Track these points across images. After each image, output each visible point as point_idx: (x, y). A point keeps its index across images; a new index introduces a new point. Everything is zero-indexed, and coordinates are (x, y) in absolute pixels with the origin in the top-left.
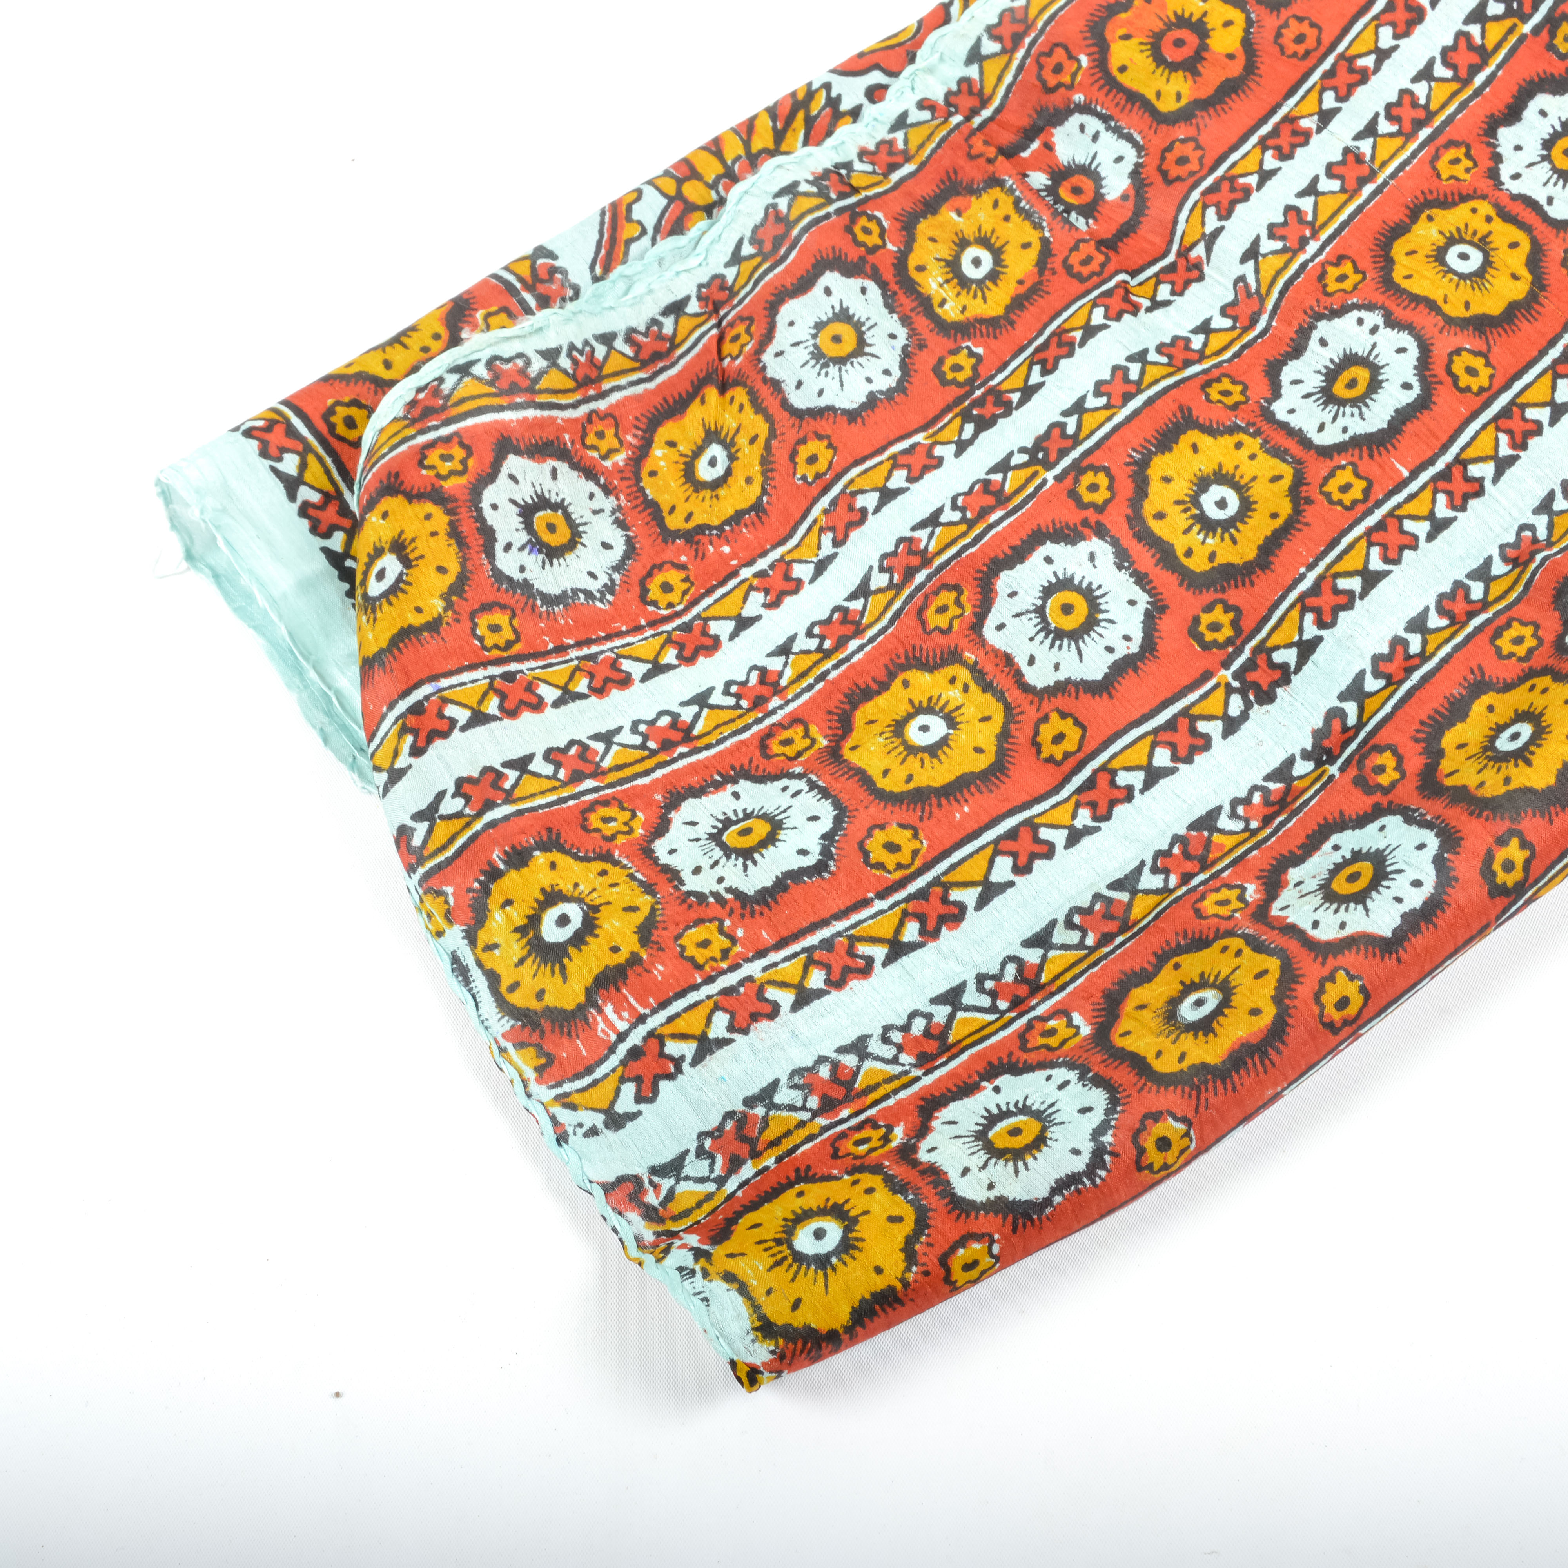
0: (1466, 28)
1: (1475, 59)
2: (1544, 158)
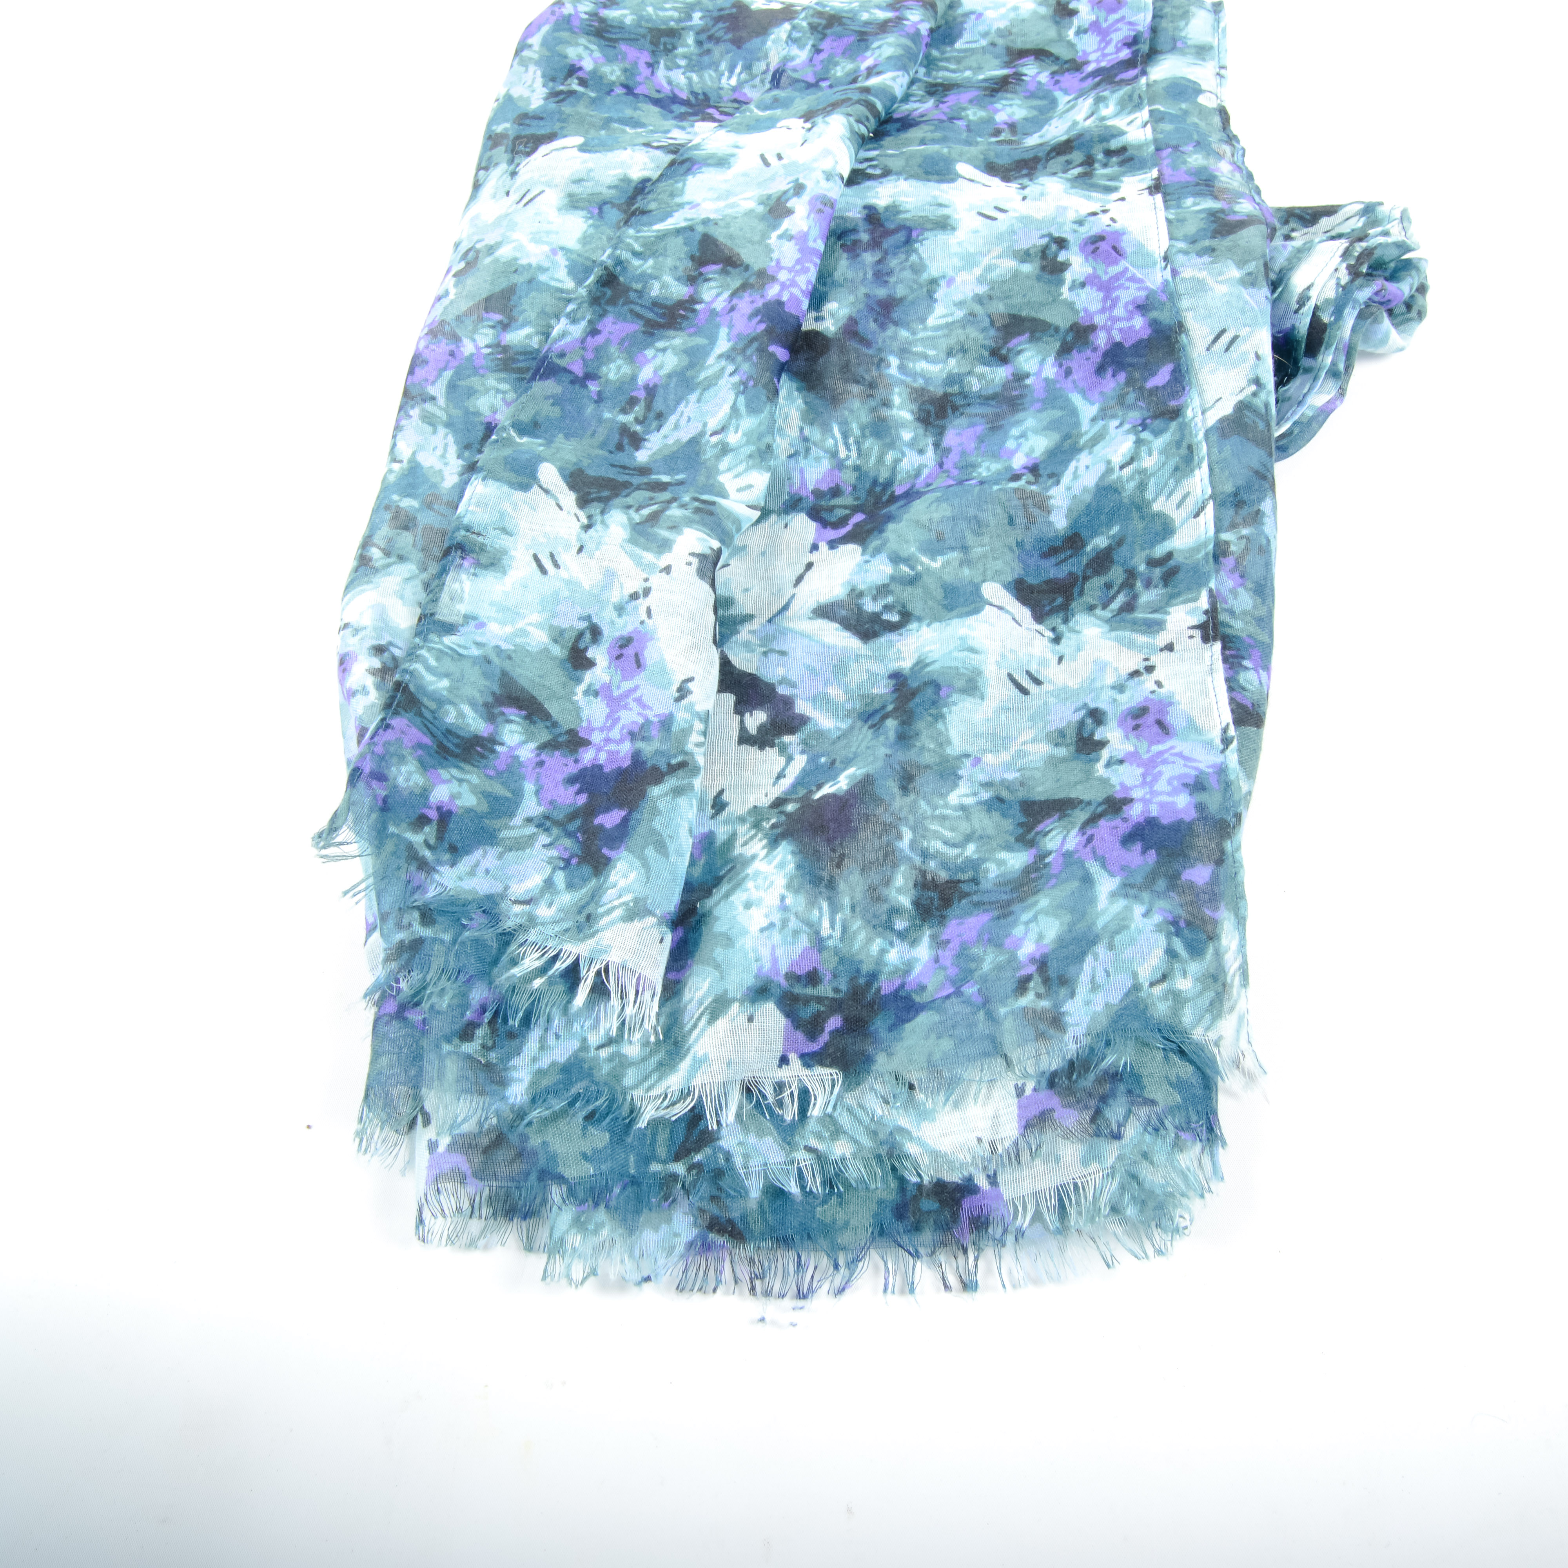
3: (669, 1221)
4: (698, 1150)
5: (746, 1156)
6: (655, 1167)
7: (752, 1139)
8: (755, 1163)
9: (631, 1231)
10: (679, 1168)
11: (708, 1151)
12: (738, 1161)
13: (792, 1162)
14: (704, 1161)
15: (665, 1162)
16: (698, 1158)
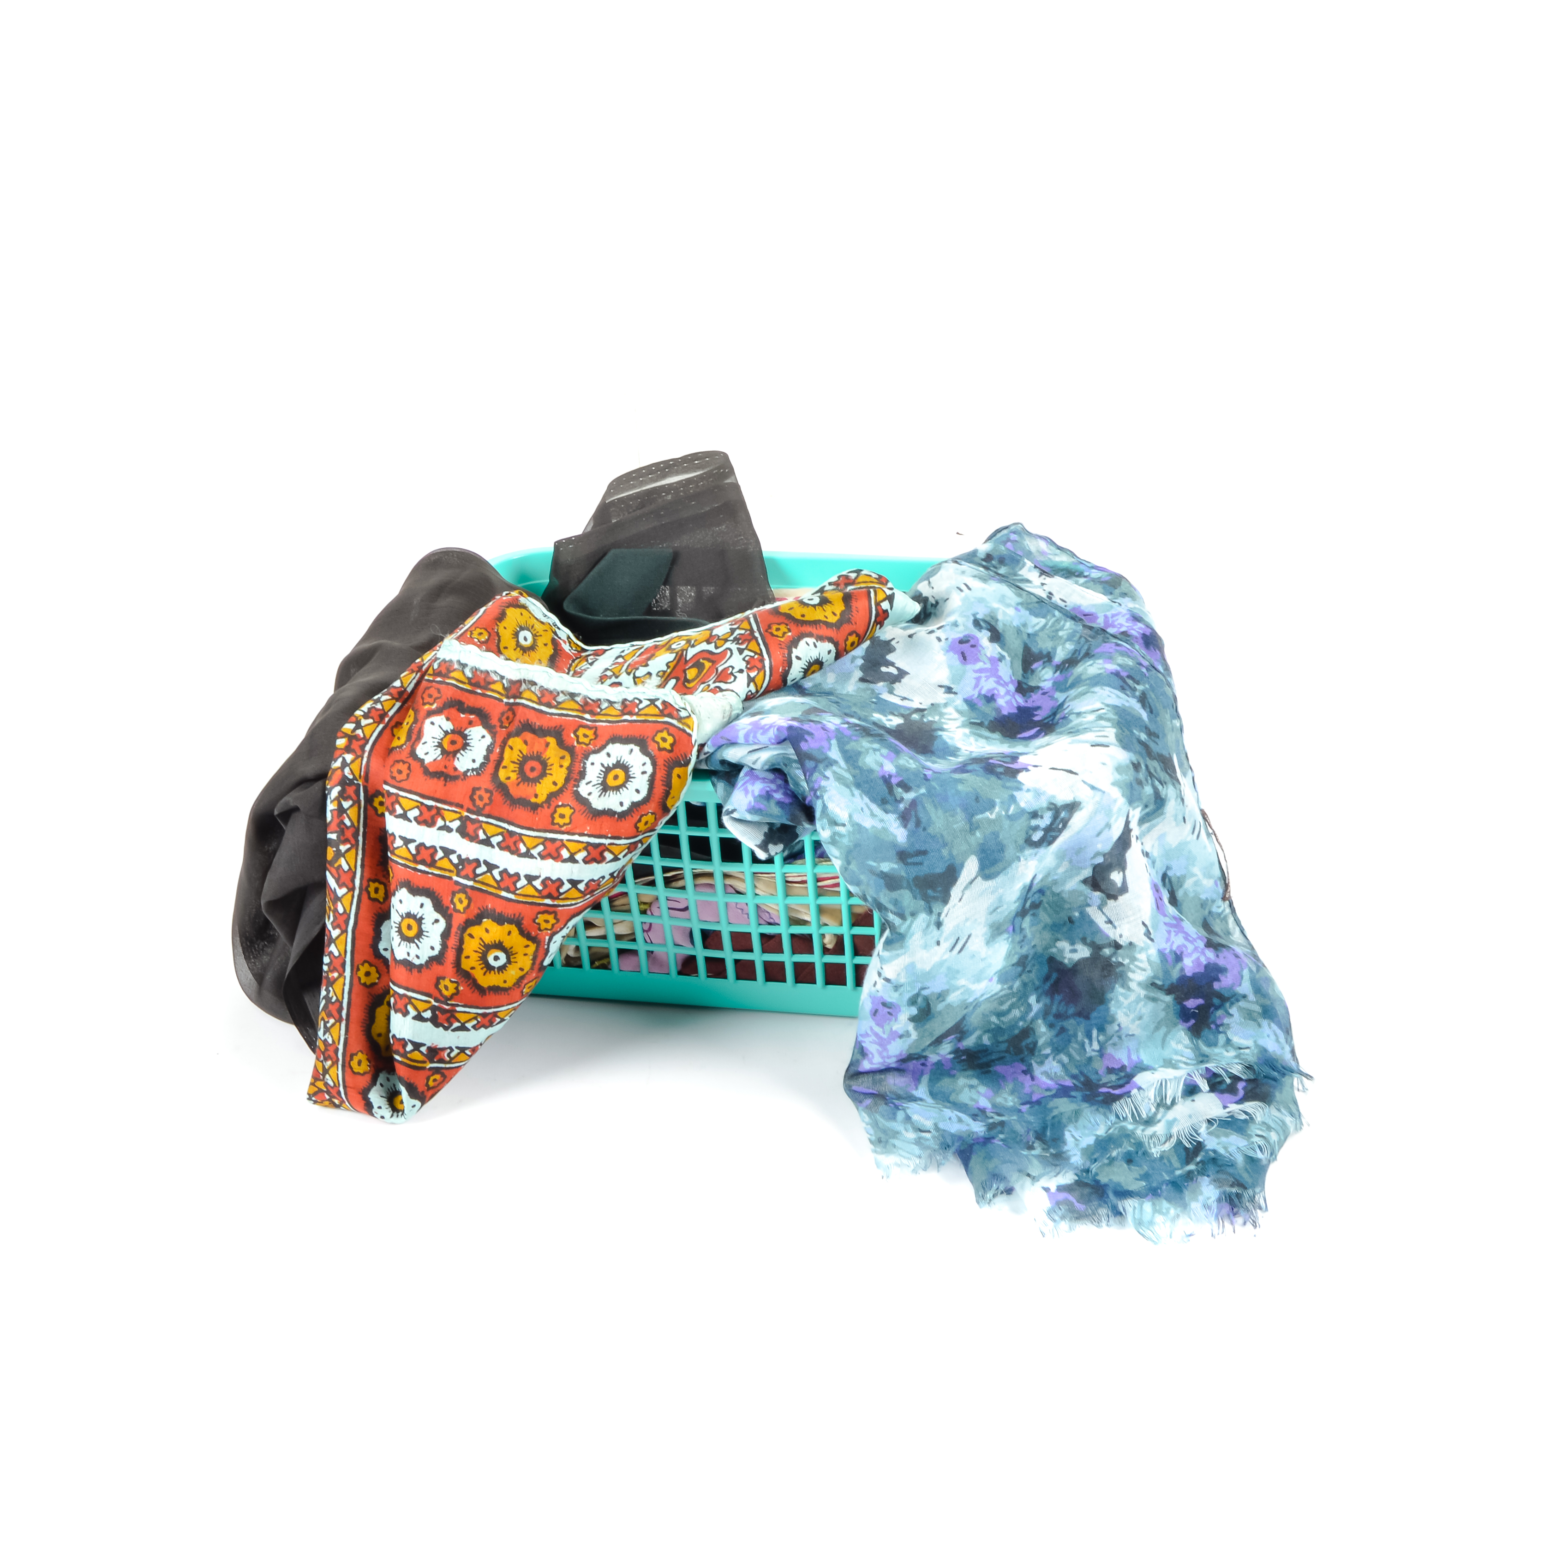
0: (438, 849)
1: (429, 860)
2: (402, 916)
3: (1201, 1193)
4: (1197, 1156)
5: (1225, 1148)
6: (1178, 1173)
7: (1224, 1139)
8: (1232, 1149)
9: (1185, 1206)
10: (1191, 1167)
11: (1203, 1153)
12: (1222, 1151)
13: (1253, 1143)
14: (1203, 1159)
15: (1182, 1168)
16: (1198, 1159)
